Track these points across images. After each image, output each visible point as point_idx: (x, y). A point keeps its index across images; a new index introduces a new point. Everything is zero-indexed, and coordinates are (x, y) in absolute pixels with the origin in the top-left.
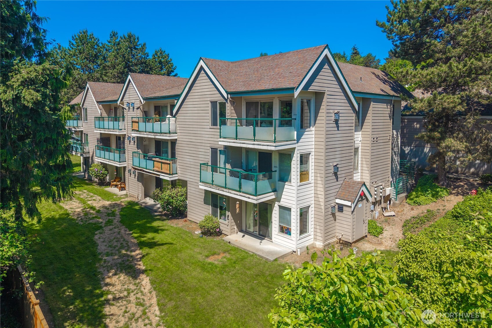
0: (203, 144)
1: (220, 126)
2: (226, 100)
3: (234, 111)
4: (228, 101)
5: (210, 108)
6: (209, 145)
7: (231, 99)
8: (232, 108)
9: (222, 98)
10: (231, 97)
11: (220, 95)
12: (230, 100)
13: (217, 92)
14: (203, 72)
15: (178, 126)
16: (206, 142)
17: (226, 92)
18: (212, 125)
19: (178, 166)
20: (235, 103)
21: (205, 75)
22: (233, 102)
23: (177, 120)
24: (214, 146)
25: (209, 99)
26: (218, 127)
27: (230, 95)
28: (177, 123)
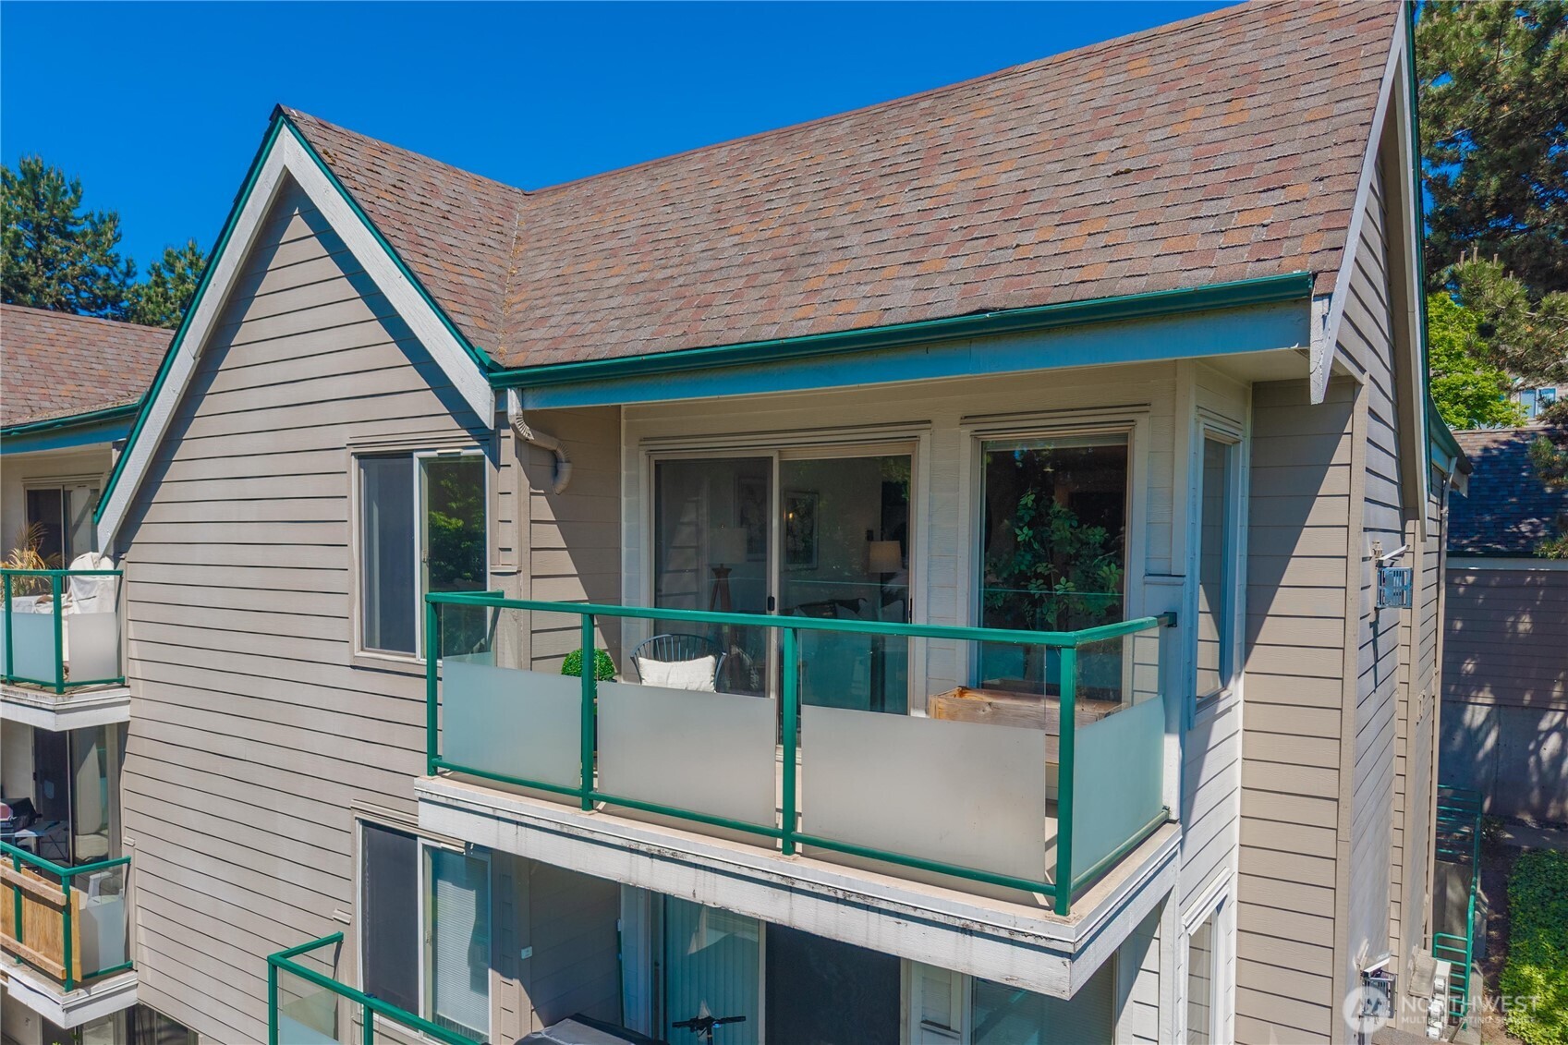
0: (305, 787)
1: (435, 652)
2: (488, 438)
3: (553, 536)
4: (508, 448)
5: (351, 510)
6: (347, 797)
7: (526, 432)
8: (543, 508)
9: (450, 422)
10: (528, 417)
11: (432, 403)
12: (520, 441)
13: (413, 378)
14: (298, 226)
15: (132, 631)
16: (328, 768)
17: (488, 369)
18: (368, 643)
19: (139, 917)
20: (566, 470)
21: (315, 247)
22: (547, 461)
23: (130, 591)
24: (389, 814)
25: (345, 435)
26: (420, 658)
27: (522, 391)
28: (130, 611)
